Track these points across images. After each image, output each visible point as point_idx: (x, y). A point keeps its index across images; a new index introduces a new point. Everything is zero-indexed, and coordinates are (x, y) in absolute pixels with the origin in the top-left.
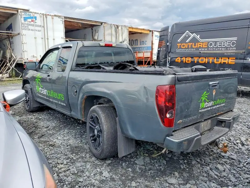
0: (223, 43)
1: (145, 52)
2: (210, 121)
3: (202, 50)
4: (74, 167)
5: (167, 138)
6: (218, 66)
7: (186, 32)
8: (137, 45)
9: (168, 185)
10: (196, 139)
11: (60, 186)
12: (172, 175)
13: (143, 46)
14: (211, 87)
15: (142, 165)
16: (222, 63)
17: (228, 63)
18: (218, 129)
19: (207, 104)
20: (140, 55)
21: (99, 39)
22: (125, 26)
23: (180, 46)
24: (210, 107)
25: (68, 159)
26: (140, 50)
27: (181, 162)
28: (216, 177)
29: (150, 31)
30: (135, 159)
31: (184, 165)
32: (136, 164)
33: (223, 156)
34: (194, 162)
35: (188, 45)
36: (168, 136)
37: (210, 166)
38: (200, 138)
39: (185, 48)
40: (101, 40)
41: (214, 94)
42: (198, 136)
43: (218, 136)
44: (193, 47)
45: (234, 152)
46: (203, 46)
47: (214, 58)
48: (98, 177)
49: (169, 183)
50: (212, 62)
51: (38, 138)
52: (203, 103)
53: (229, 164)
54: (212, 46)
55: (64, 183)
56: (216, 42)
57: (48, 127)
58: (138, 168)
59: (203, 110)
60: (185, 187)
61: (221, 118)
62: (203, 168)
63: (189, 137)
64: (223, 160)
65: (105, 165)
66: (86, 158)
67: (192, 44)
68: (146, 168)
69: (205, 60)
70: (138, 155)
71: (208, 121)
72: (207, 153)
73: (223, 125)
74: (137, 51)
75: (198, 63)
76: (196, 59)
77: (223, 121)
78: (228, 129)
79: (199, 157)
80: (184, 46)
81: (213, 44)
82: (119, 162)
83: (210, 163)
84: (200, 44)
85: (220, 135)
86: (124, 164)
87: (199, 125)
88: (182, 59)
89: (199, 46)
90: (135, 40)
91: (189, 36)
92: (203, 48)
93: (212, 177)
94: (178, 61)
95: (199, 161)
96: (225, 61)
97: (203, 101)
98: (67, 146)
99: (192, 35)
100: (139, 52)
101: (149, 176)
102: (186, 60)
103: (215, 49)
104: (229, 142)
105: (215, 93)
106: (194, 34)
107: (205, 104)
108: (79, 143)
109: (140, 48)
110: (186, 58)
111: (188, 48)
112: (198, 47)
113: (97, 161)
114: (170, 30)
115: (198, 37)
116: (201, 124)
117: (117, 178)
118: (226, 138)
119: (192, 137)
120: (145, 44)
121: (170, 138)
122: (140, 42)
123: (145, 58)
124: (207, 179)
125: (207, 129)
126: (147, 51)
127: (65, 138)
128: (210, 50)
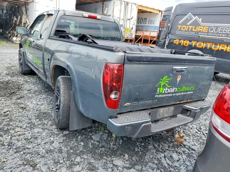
0: (225, 29)
1: (152, 31)
2: (172, 108)
3: (201, 35)
4: (31, 133)
5: (109, 119)
6: (215, 52)
7: (189, 14)
8: (146, 23)
9: (111, 166)
10: (143, 125)
11: (7, 149)
12: (122, 156)
13: (151, 25)
14: (175, 72)
15: (97, 141)
16: (220, 50)
17: (226, 50)
18: (182, 117)
19: (167, 90)
20: (147, 34)
21: (109, 14)
22: (135, 4)
23: (181, 28)
24: (172, 93)
25: (29, 124)
26: (147, 29)
27: (138, 144)
28: (166, 165)
29: (160, 11)
30: (93, 134)
31: (140, 148)
32: (92, 139)
33: (184, 145)
34: (150, 147)
35: (189, 28)
36: (111, 117)
37: (166, 154)
38: (150, 125)
39: (185, 31)
40: (110, 15)
41: (178, 79)
42: (147, 122)
43: (177, 125)
44: (193, 30)
45: (199, 143)
46: (203, 30)
47: (213, 44)
48: (47, 146)
49: (114, 165)
50: (209, 48)
51: (16, 99)
52: (162, 88)
53: (187, 155)
54: (212, 32)
55: (12, 147)
56: (217, 27)
57: (30, 90)
58: (90, 144)
59: (160, 96)
60: (129, 171)
61: (187, 106)
62: (157, 154)
63: (133, 123)
64: (182, 149)
65: (61, 135)
66: (47, 125)
67: (192, 27)
68: (99, 145)
69: (203, 45)
70: (98, 130)
71: (170, 107)
72: (169, 139)
73: (188, 114)
74: (144, 30)
75: (195, 48)
76: (194, 43)
77: (189, 110)
78: (192, 119)
79: (159, 142)
80: (184, 28)
81: (214, 29)
82: (76, 135)
83: (167, 150)
84: (200, 28)
85: (180, 124)
86: (80, 137)
87: (157, 111)
88: (181, 41)
89: (199, 29)
90: (144, 19)
91: (191, 19)
92: (203, 32)
93: (162, 165)
94: (176, 43)
95: (156, 146)
96: (223, 48)
97: (162, 86)
98: (37, 111)
99: (194, 18)
100: (146, 31)
101: (98, 153)
102: (184, 42)
103: (215, 35)
104: (199, 131)
105: (180, 79)
106: (197, 17)
107: (164, 90)
108: (50, 109)
109: (147, 26)
110: (184, 40)
111: (188, 31)
112: (198, 31)
113: (56, 130)
114: (173, 11)
115: (200, 20)
116: (161, 109)
117: (65, 150)
118: (197, 127)
119: (138, 123)
120: (153, 23)
121: (112, 120)
122: (149, 21)
123: (151, 37)
124: (156, 167)
125: (167, 116)
126: (154, 30)
127: (39, 103)
128: (210, 35)
